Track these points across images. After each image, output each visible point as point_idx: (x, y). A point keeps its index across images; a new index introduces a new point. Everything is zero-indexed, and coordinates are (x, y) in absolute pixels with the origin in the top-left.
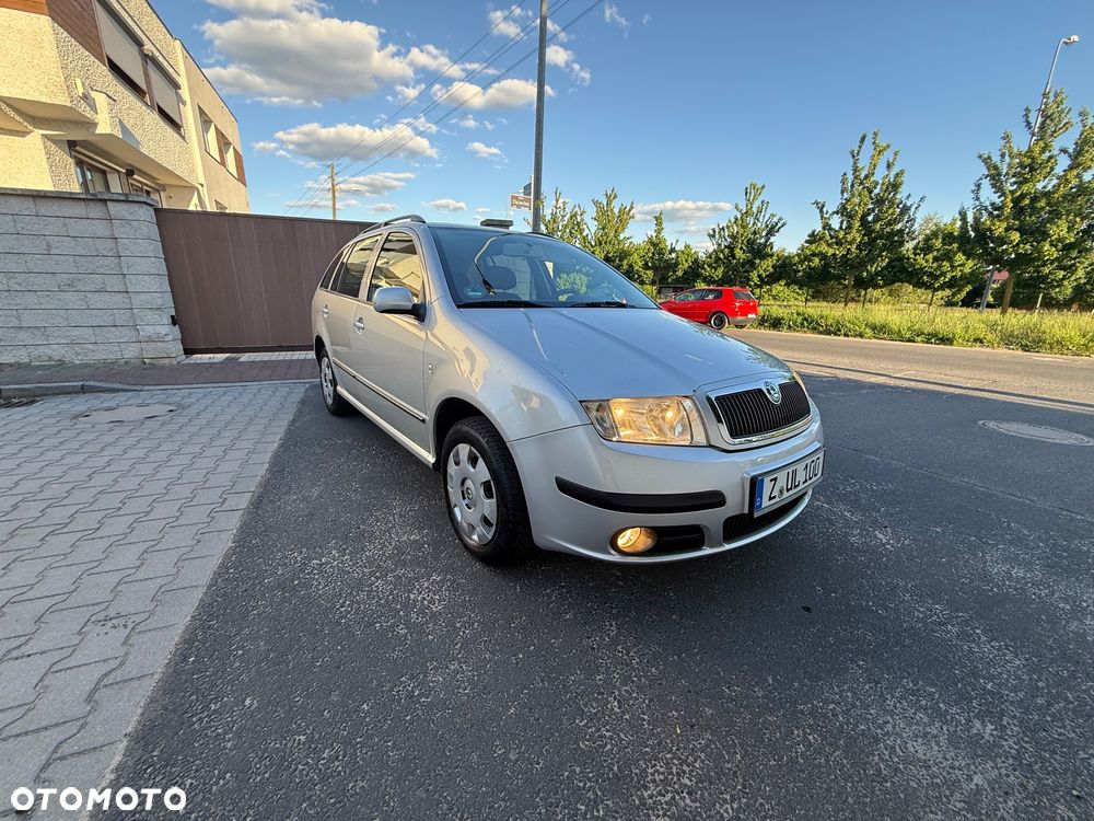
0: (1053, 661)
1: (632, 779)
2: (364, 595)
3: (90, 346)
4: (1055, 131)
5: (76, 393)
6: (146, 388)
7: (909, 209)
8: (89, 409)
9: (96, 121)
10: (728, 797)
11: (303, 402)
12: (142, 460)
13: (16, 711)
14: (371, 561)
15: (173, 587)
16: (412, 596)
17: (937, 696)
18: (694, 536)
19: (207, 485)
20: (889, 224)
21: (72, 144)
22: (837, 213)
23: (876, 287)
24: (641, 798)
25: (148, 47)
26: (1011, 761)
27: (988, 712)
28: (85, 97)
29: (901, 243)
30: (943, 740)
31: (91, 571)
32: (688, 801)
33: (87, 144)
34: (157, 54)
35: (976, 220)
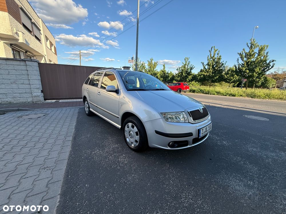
0: (263, 168)
1: (178, 197)
2: (107, 160)
3: (18, 98)
4: (254, 47)
5: (16, 111)
6: (35, 109)
7: (223, 64)
8: (21, 115)
9: (19, 39)
10: (199, 199)
11: (79, 113)
12: (41, 128)
13: (29, 190)
14: (107, 152)
15: (59, 160)
16: (119, 160)
17: (240, 177)
18: (186, 143)
19: (60, 134)
20: (219, 67)
21: (11, 45)
22: (207, 65)
23: (216, 82)
24: (181, 201)
25: (33, 20)
26: (257, 189)
27: (251, 179)
28: (16, 33)
29: (222, 72)
30: (242, 186)
31: (37, 157)
32: (191, 201)
33: (15, 45)
34: (35, 22)
35: (239, 68)
